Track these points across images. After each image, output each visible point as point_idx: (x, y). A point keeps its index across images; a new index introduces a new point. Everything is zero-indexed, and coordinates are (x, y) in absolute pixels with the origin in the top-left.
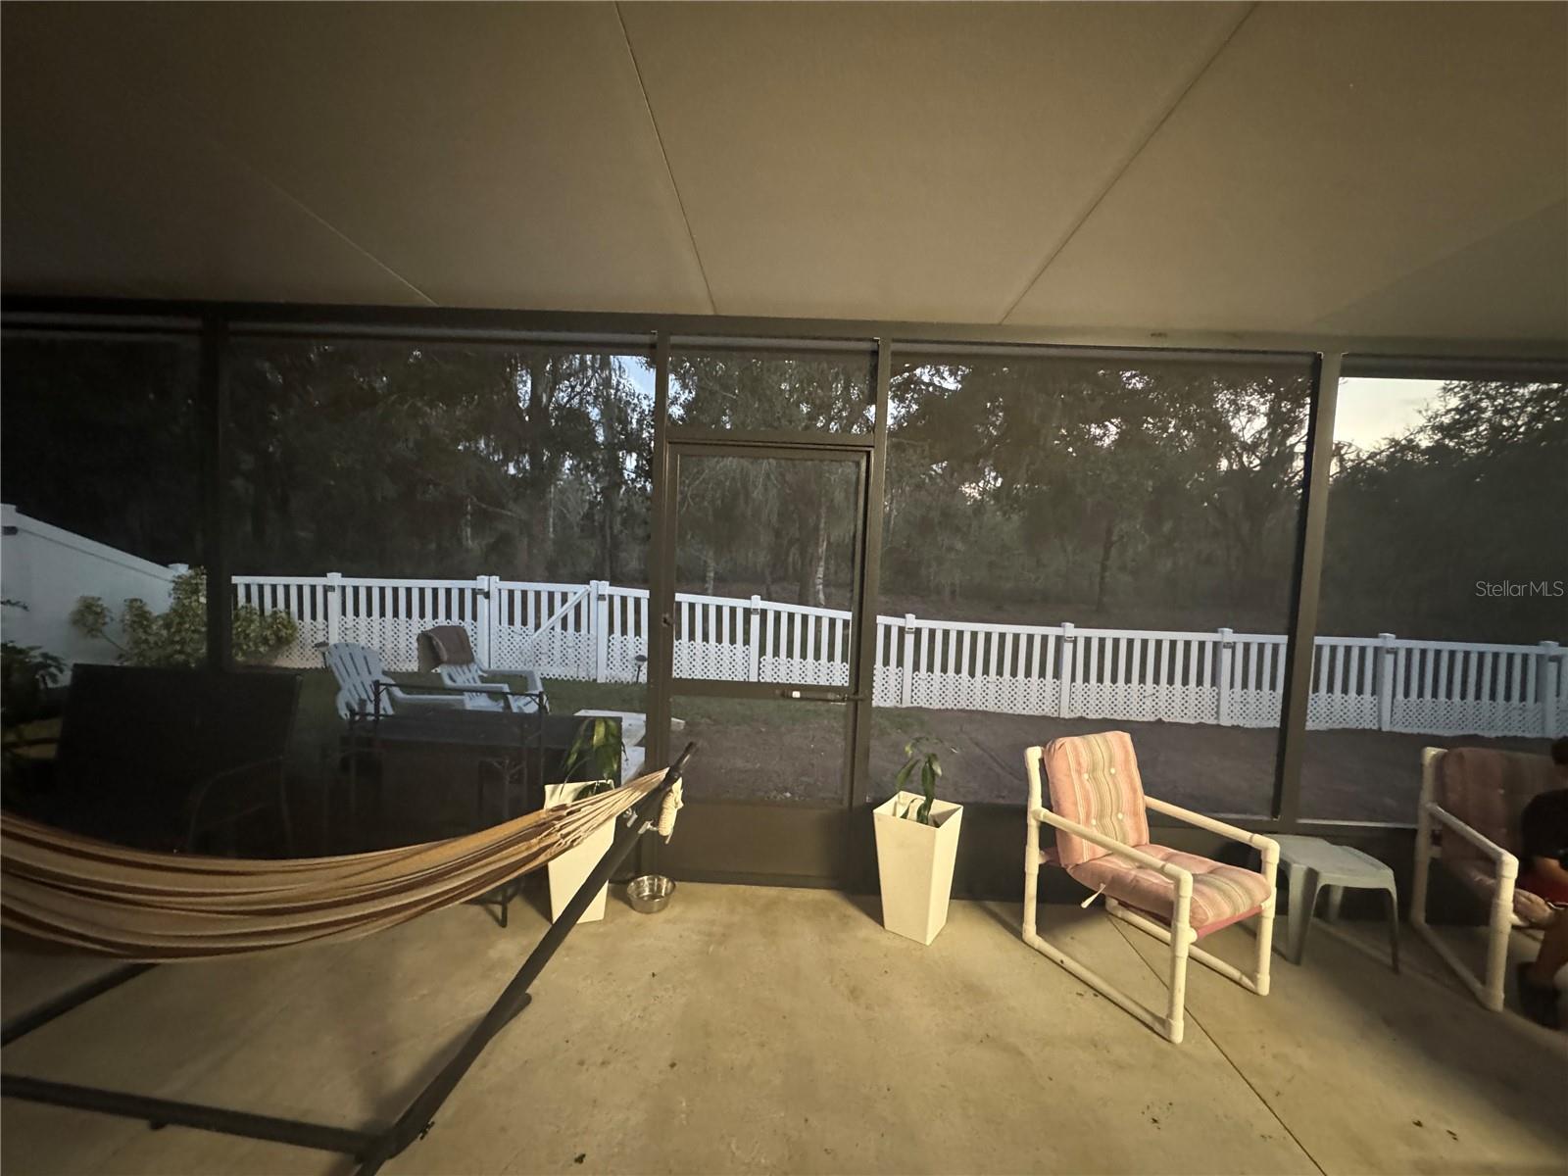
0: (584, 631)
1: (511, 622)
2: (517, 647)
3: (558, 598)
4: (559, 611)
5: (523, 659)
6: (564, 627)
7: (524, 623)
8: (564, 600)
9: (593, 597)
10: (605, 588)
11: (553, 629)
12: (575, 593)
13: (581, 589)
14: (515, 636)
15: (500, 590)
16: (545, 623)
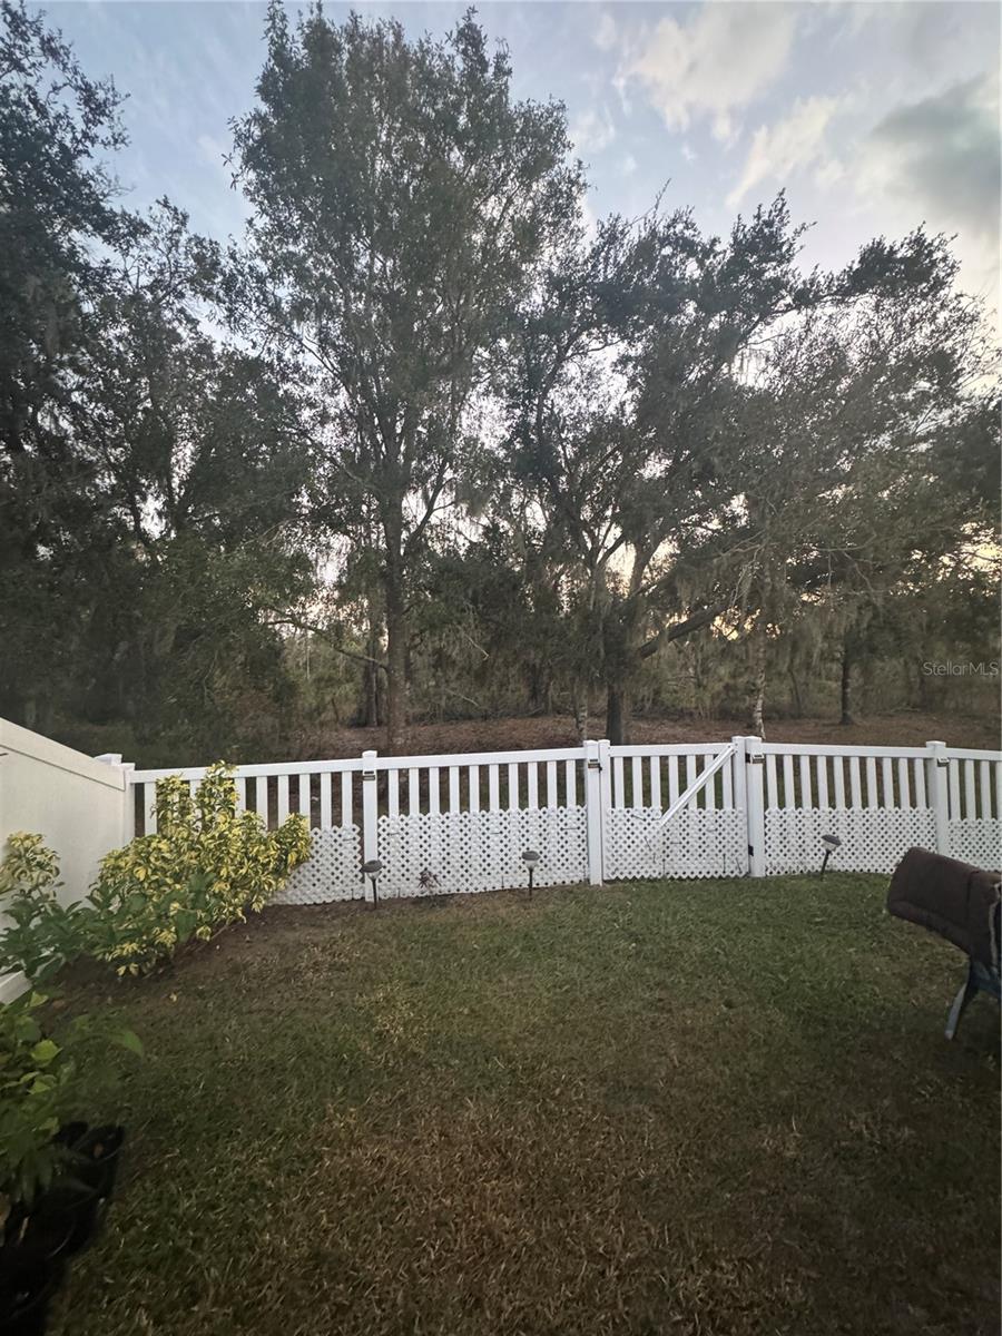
0: (728, 806)
1: (629, 802)
2: (641, 837)
3: (691, 765)
4: (694, 784)
5: (651, 854)
6: (701, 803)
7: (647, 802)
8: (700, 768)
9: (740, 758)
10: (756, 745)
11: (686, 807)
12: (715, 756)
13: (724, 749)
14: (636, 822)
15: (612, 759)
16: (677, 802)
